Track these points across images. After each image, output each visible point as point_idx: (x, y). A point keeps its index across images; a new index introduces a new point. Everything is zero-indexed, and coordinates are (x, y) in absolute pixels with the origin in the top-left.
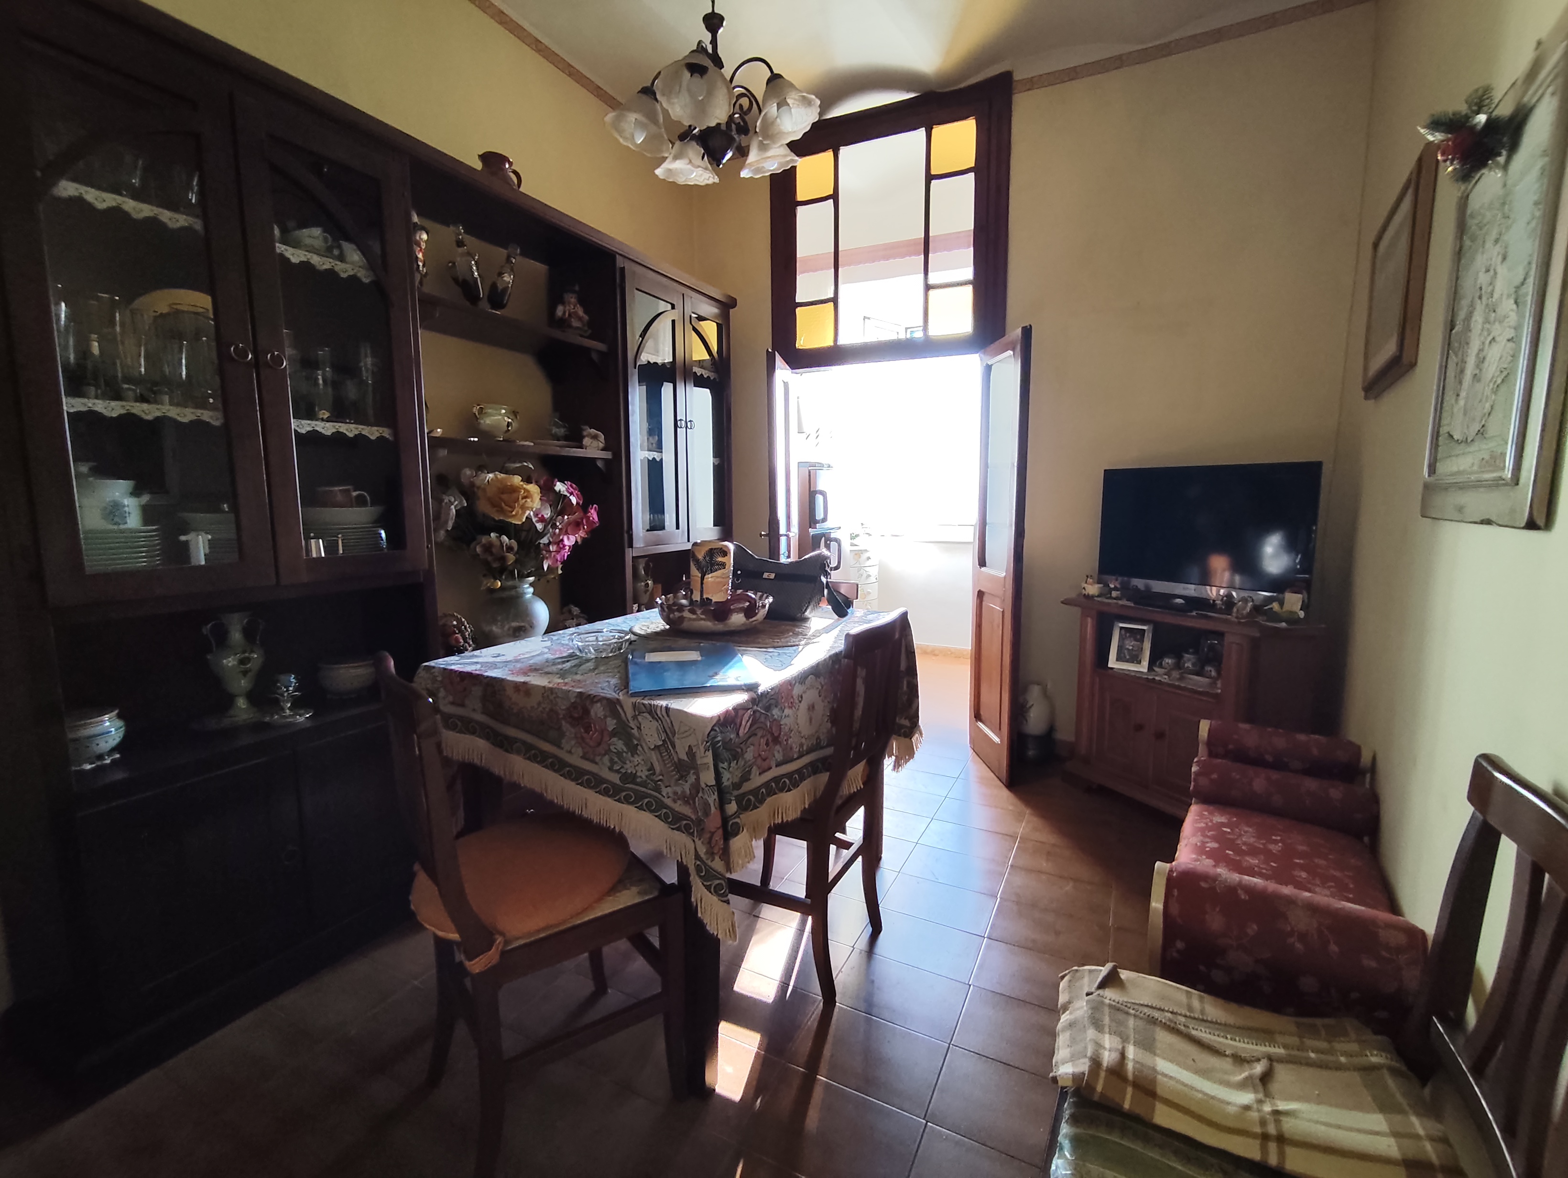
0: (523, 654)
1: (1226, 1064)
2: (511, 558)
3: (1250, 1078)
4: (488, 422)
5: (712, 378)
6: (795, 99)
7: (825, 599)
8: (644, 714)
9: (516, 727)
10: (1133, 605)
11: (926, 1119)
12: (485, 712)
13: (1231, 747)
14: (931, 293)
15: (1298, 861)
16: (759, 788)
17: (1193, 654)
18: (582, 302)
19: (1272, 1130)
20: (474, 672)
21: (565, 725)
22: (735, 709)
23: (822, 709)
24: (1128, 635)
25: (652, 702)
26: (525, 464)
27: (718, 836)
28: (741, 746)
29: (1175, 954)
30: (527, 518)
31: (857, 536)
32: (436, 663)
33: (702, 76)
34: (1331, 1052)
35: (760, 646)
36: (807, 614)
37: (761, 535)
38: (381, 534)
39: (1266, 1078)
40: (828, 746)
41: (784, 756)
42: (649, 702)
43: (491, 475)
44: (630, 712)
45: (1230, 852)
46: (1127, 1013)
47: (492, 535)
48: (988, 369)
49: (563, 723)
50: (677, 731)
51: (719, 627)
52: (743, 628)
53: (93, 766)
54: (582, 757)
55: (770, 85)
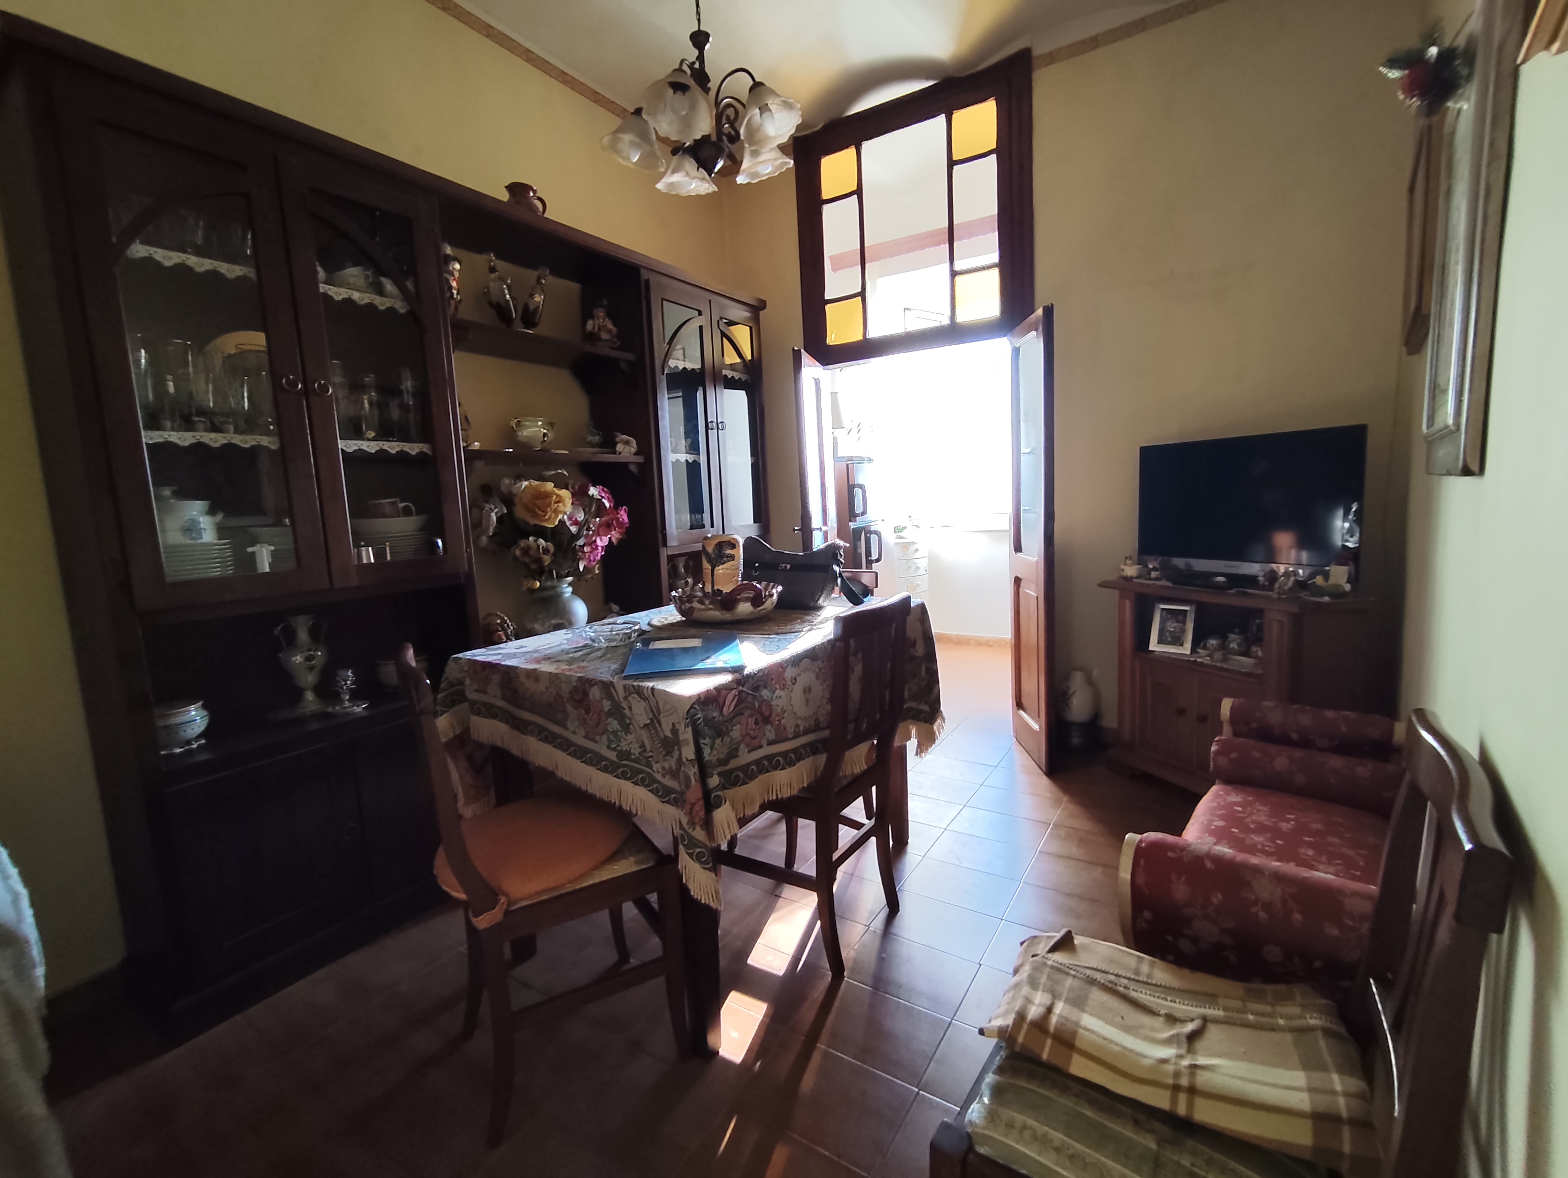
0: (543, 646)
1: (1158, 1022)
2: (547, 559)
3: (1177, 1035)
4: (525, 434)
5: (743, 380)
6: (777, 104)
7: (837, 589)
8: (633, 695)
9: (529, 711)
10: (1171, 585)
11: (919, 1087)
12: (504, 698)
13: (1254, 725)
14: (958, 279)
15: (1307, 839)
16: (748, 765)
17: (1240, 633)
18: (610, 315)
19: (1184, 1081)
20: (493, 662)
21: (569, 708)
22: (716, 689)
23: (820, 691)
24: (1169, 616)
25: (641, 684)
26: (560, 471)
27: (699, 807)
28: (726, 724)
29: (1144, 925)
30: (560, 521)
31: (904, 528)
32: (463, 655)
33: (684, 94)
34: (1272, 1015)
35: (761, 633)
36: (820, 602)
37: (794, 530)
38: (437, 543)
39: (1193, 1037)
40: (827, 728)
41: (776, 735)
42: (638, 684)
43: (526, 483)
44: (621, 694)
45: (1236, 830)
46: (1068, 974)
47: (531, 539)
48: (1016, 351)
49: (568, 706)
50: (661, 710)
51: (727, 616)
52: (751, 617)
53: (182, 750)
54: (584, 737)
55: (753, 91)
